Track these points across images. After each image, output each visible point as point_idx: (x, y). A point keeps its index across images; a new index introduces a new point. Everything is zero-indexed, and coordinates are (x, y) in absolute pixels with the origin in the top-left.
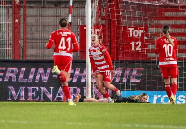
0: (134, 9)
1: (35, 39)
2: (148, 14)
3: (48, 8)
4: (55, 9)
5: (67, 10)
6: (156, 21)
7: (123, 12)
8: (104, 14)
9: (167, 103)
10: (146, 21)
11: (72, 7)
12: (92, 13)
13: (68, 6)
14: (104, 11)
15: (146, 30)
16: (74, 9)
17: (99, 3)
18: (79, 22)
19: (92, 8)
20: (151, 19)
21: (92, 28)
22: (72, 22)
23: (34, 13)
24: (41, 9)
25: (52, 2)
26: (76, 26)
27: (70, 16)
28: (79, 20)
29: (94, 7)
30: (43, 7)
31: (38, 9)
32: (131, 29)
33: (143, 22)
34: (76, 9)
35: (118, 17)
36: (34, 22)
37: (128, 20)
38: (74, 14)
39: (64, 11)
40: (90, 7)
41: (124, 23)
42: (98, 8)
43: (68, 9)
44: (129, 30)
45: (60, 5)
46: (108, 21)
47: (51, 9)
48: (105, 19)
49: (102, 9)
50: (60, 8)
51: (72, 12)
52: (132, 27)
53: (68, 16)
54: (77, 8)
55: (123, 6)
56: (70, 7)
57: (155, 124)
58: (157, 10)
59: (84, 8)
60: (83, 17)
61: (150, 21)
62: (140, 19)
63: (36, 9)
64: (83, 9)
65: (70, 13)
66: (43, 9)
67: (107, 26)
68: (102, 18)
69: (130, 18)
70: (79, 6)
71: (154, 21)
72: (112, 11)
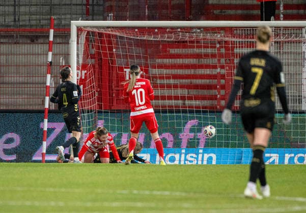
0: (130, 45)
1: (6, 83)
2: (149, 51)
3: (22, 43)
4: (32, 45)
5: (46, 47)
6: (160, 60)
7: (117, 48)
8: (93, 51)
9: (173, 163)
10: (147, 61)
11: (53, 42)
12: (78, 50)
13: (48, 42)
14: (93, 48)
15: (147, 71)
16: (56, 45)
17: (86, 38)
18: (61, 61)
19: (78, 43)
20: (152, 57)
21: (78, 69)
22: (53, 61)
23: (5, 51)
24: (12, 45)
25: (27, 37)
26: (58, 67)
27: (50, 54)
28: (61, 58)
29: (80, 43)
30: (16, 43)
31: (10, 46)
32: (128, 70)
33: (143, 61)
34: (58, 45)
35: (112, 55)
36: (5, 62)
37: (123, 58)
38: (56, 51)
39: (42, 47)
40: (76, 42)
41: (119, 62)
42: (85, 44)
43: (48, 45)
44: (126, 72)
45: (37, 40)
46: (99, 60)
47: (26, 45)
48: (94, 58)
49: (91, 46)
50: (38, 44)
51: (53, 49)
52: (128, 68)
53: (47, 55)
54: (58, 43)
55: (117, 41)
56: (50, 43)
57: (158, 190)
58: (161, 46)
59: (68, 43)
60: (67, 56)
61: (151, 59)
62: (138, 57)
63: (7, 45)
64: (66, 45)
65: (50, 50)
66: (15, 45)
67: (97, 66)
68: (93, 57)
69: (126, 57)
70: (61, 42)
71: (157, 60)
72: (104, 48)
